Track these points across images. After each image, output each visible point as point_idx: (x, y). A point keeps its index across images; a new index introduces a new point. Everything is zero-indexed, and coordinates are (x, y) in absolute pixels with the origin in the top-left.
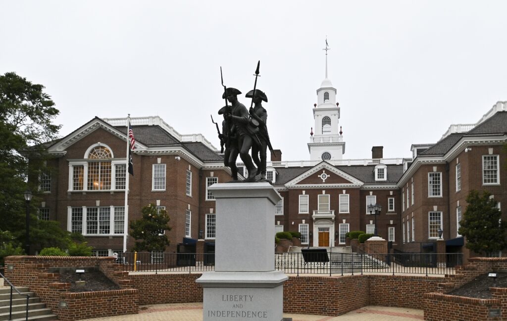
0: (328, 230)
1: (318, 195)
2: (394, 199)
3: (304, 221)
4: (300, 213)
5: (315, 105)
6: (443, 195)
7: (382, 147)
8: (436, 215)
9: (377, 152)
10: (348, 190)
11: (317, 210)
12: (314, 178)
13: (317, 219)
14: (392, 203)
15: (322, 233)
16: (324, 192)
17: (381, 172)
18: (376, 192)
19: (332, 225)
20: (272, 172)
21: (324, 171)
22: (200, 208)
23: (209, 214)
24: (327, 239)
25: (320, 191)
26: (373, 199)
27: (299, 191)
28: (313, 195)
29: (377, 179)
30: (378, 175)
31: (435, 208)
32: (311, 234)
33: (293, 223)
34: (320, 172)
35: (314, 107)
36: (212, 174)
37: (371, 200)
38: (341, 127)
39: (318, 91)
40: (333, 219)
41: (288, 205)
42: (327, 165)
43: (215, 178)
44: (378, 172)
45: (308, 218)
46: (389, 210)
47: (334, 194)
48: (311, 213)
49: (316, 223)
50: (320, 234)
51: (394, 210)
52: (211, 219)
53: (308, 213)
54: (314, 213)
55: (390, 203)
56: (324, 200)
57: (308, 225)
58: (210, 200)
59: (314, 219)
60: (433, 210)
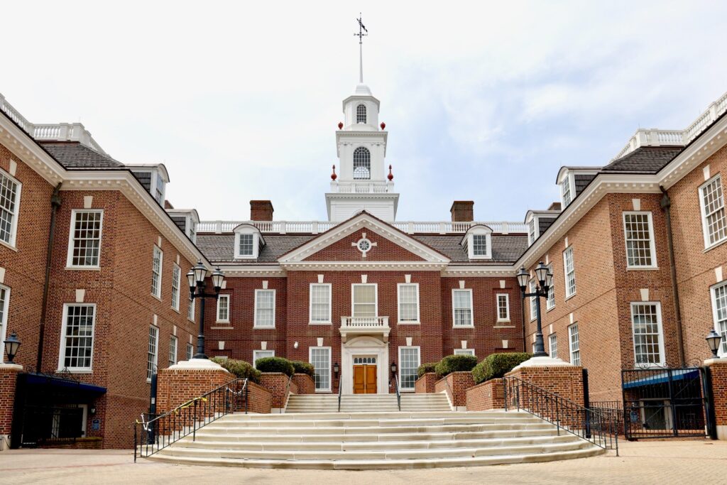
0: (374, 361)
1: (353, 285)
2: (507, 296)
3: (320, 341)
4: (311, 322)
5: (341, 126)
6: (659, 263)
7: (472, 203)
8: (648, 312)
9: (462, 210)
10: (416, 276)
11: (349, 314)
12: (343, 248)
13: (351, 336)
14: (505, 304)
15: (361, 368)
16: (364, 278)
17: (480, 241)
18: (470, 282)
19: (382, 350)
20: (251, 236)
21: (364, 235)
22: (47, 288)
23: (74, 305)
24: (371, 381)
25: (356, 275)
26: (465, 296)
27: (312, 276)
28: (342, 283)
29: (471, 255)
30: (475, 247)
31: (645, 293)
32: (336, 369)
33: (296, 345)
34: (356, 236)
35: (338, 129)
36: (88, 201)
37: (462, 300)
38: (390, 168)
39: (346, 102)
40: (386, 335)
41: (286, 305)
42: (372, 221)
43: (95, 211)
44: (475, 242)
45: (331, 334)
46: (499, 319)
47: (388, 283)
48: (337, 323)
49: (347, 344)
50: (355, 368)
51: (508, 319)
52: (77, 319)
53: (329, 322)
54: (344, 320)
55: (500, 305)
56: (365, 294)
57: (330, 349)
58: (78, 267)
59: (343, 335)
60: (639, 299)
